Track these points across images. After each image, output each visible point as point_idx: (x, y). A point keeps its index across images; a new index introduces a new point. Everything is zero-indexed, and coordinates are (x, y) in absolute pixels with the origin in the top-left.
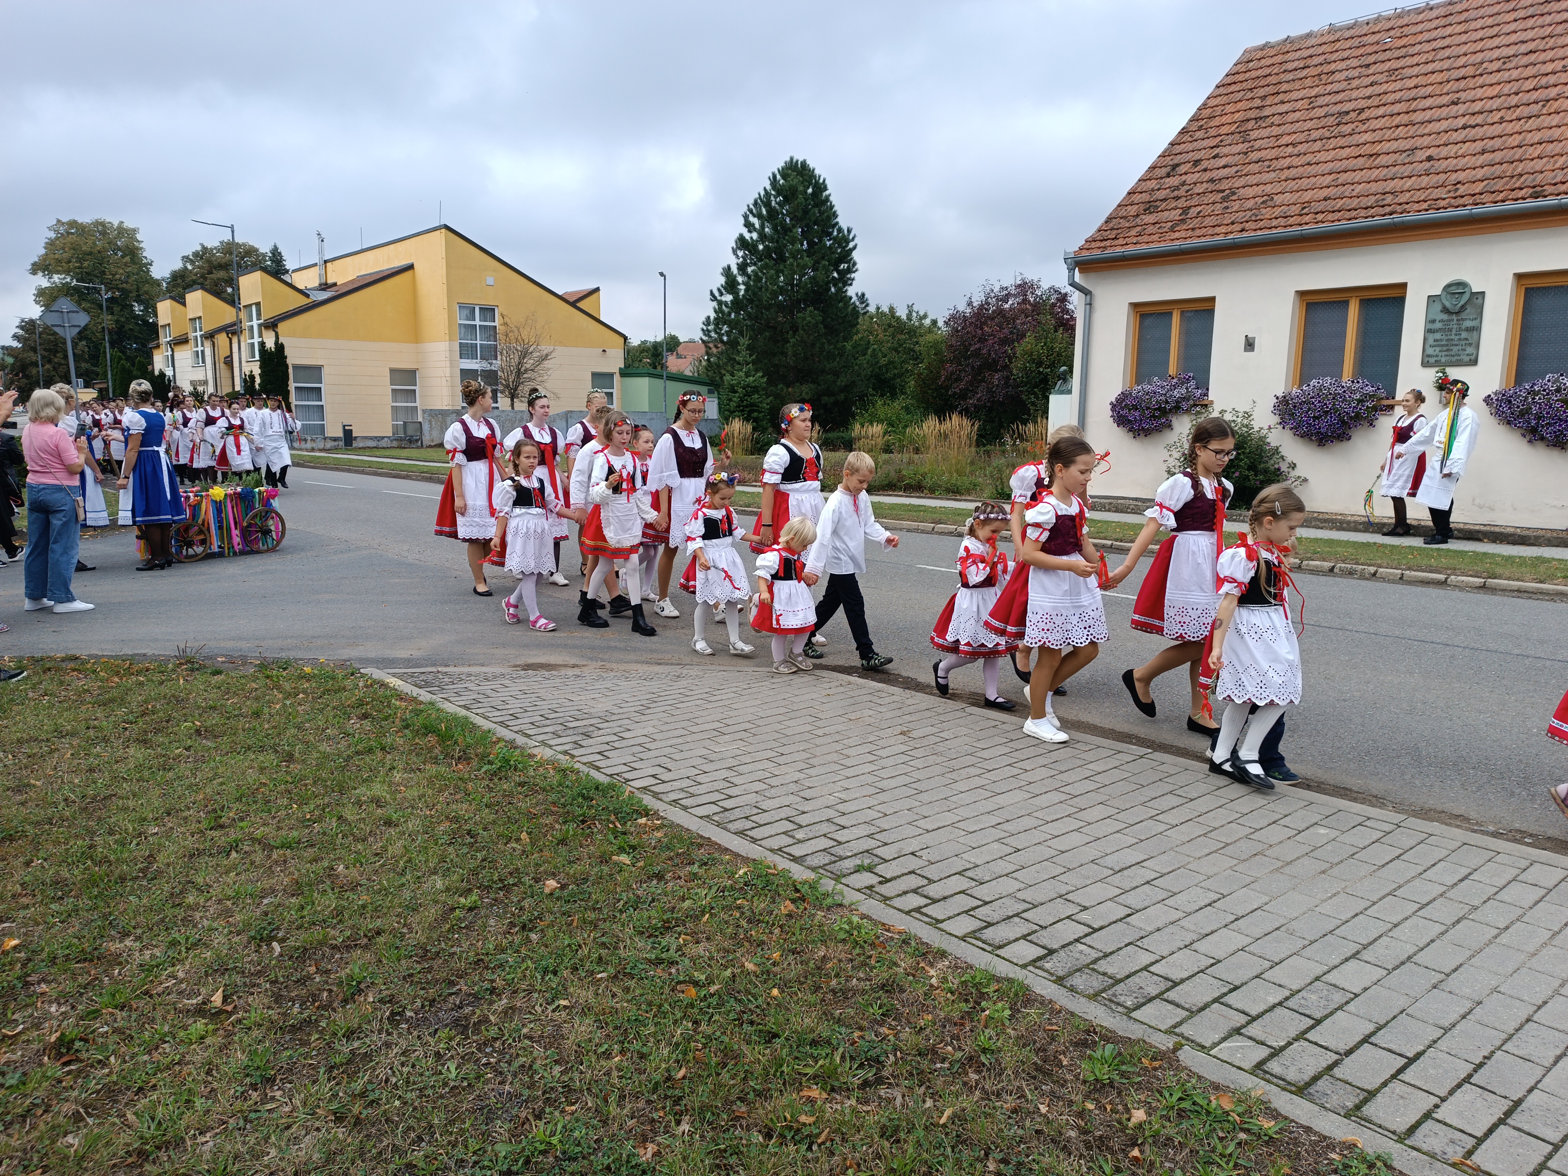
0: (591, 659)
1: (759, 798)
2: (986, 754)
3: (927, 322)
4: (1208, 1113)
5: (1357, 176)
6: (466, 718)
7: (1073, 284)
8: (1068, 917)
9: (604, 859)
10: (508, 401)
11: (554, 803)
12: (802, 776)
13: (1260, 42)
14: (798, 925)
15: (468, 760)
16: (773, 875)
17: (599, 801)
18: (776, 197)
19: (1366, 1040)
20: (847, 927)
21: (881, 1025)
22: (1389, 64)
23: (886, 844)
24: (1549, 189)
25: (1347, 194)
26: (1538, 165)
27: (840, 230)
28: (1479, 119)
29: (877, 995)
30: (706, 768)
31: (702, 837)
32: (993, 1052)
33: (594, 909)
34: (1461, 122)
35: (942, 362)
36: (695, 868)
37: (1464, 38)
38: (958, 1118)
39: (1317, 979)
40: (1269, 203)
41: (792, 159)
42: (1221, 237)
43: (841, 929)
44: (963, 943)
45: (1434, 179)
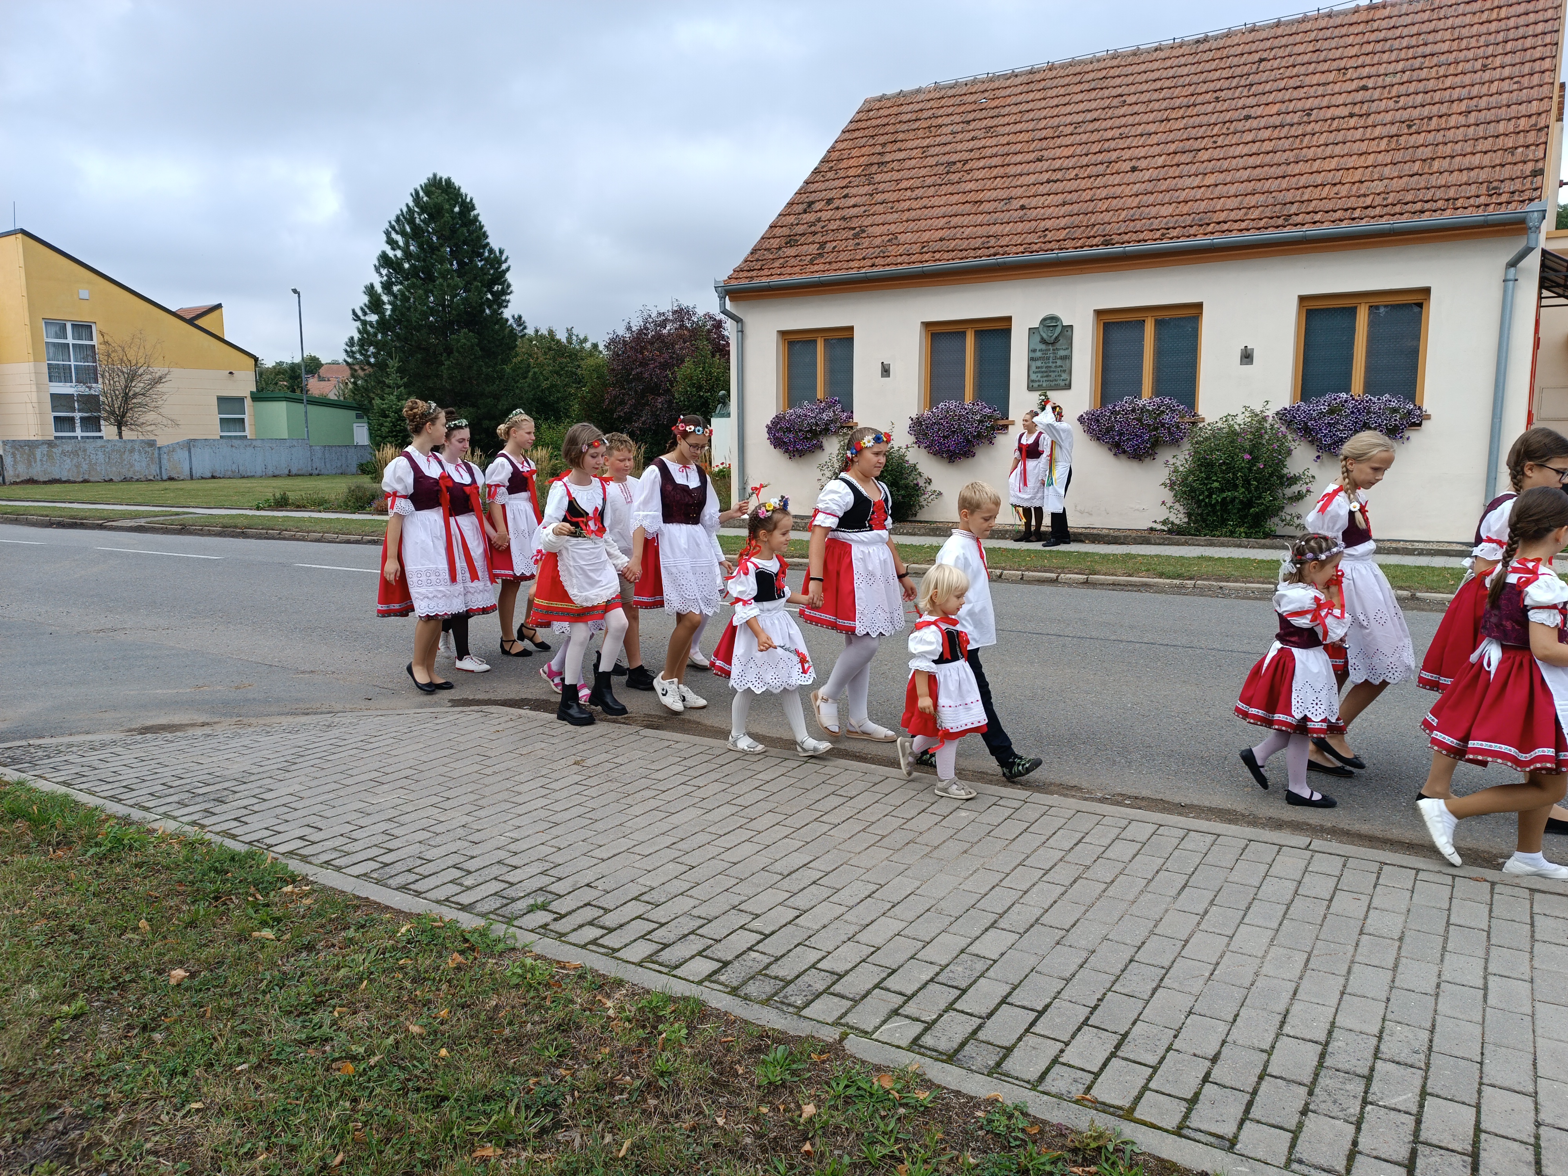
0: (225, 715)
1: (423, 848)
2: (660, 775)
3: (588, 345)
4: (871, 1095)
5: (966, 220)
6: (67, 796)
7: (725, 312)
8: (741, 927)
9: (242, 938)
10: (115, 429)
11: (180, 882)
12: (470, 819)
13: (878, 94)
14: (467, 978)
15: (69, 844)
16: (439, 927)
17: (235, 873)
18: (420, 215)
19: (1003, 1001)
20: (519, 971)
21: (558, 1067)
22: (986, 122)
23: (560, 879)
24: (1116, 238)
25: (958, 236)
26: (1107, 217)
27: (491, 251)
28: (1059, 175)
29: (553, 1037)
30: (362, 822)
31: (358, 897)
32: (670, 1074)
33: (232, 995)
34: (1045, 177)
35: (605, 385)
36: (351, 933)
37: (1043, 103)
38: (638, 1147)
39: (962, 951)
40: (894, 241)
41: (435, 175)
42: (854, 271)
43: (514, 974)
44: (640, 969)
45: (1028, 226)
